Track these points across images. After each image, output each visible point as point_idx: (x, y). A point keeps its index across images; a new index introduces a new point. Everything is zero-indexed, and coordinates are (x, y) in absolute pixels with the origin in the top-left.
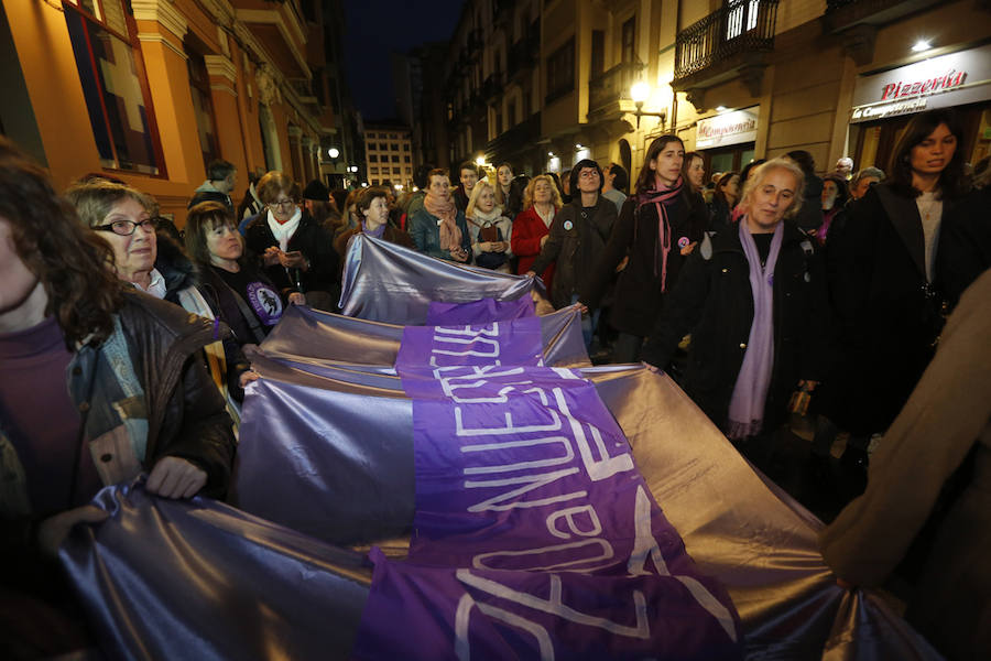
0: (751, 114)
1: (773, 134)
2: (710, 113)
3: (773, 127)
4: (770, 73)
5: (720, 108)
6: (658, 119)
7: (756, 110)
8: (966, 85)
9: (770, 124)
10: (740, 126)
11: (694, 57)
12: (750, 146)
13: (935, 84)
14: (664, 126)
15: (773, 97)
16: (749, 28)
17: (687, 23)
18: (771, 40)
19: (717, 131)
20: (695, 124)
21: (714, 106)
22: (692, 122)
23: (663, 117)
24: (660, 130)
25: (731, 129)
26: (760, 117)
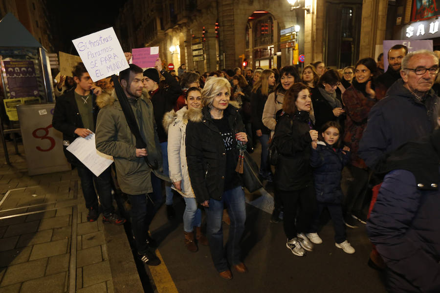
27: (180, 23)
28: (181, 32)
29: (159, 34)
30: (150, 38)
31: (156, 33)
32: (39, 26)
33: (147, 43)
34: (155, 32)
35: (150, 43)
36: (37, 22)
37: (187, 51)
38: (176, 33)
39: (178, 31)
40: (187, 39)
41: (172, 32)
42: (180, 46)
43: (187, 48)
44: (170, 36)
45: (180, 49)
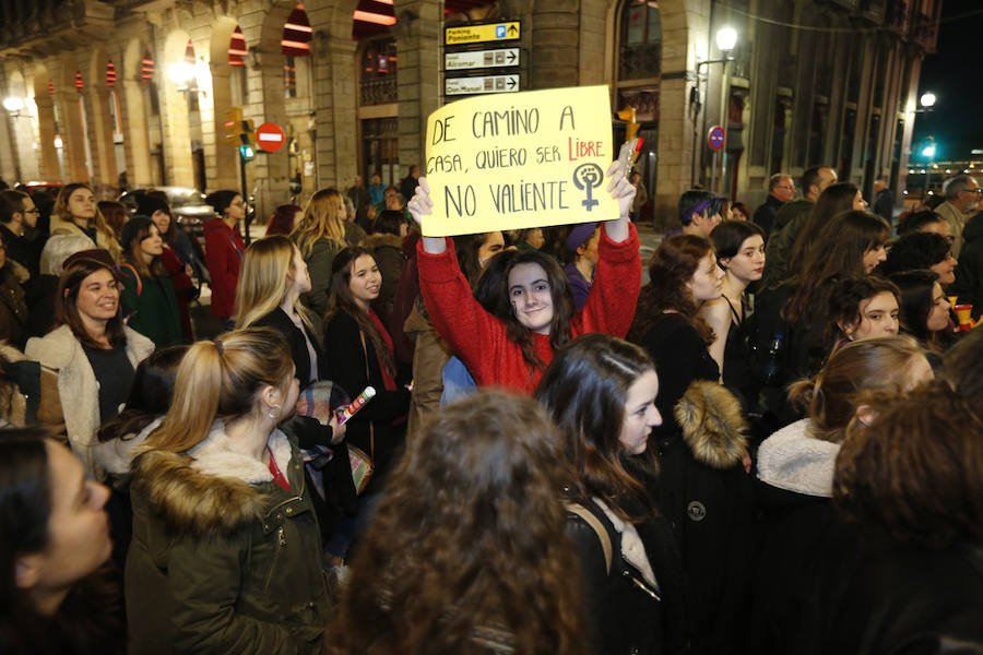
28: (225, 11)
29: (89, 13)
31: (80, 12)
33: (10, 46)
35: (27, 46)
37: (260, 86)
38: (190, 16)
39: (209, 10)
40: (261, 39)
41: (169, 10)
42: (210, 63)
43: (263, 75)
44: (152, 26)
45: (213, 75)
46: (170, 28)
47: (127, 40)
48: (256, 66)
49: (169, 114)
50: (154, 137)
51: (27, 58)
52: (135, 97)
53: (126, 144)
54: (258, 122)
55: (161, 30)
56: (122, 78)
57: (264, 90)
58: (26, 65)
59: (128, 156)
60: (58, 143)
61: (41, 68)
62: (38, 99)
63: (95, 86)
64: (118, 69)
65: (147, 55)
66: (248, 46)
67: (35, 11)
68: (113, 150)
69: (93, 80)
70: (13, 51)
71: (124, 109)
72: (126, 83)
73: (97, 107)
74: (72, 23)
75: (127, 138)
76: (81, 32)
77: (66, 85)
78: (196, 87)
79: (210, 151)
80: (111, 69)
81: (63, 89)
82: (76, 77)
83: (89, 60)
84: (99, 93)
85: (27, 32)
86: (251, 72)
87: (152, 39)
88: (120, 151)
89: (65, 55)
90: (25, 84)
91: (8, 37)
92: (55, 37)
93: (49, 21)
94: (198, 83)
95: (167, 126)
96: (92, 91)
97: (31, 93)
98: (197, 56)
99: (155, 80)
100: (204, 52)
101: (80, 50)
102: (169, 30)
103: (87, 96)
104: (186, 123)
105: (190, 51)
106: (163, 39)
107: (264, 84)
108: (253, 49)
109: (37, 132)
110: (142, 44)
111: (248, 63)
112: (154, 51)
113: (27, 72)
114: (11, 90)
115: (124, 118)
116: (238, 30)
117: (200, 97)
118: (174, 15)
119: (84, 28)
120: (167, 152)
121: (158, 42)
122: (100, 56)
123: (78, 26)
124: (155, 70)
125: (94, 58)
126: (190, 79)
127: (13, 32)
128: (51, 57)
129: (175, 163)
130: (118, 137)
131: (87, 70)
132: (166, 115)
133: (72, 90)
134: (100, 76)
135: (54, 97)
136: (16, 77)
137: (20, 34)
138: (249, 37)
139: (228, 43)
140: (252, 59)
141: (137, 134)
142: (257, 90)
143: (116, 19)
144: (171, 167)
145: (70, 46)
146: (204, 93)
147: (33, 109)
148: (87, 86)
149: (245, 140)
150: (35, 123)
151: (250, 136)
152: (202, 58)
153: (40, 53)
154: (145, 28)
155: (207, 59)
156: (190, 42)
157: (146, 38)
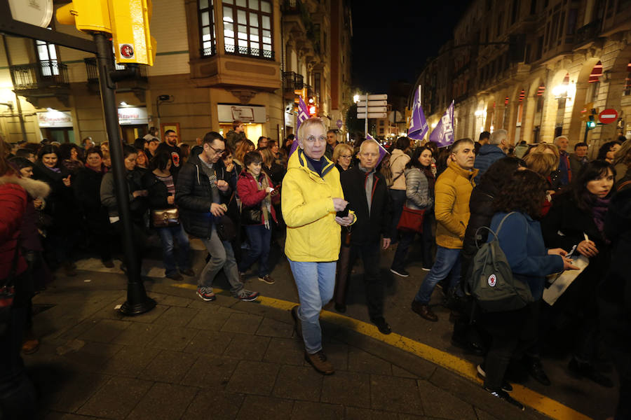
0: (68, 115)
1: (81, 124)
2: (43, 109)
3: (80, 122)
4: (71, 98)
5: (49, 109)
6: (7, 107)
7: (69, 113)
8: (140, 118)
9: (78, 120)
10: (63, 119)
11: (26, 80)
12: (71, 128)
13: (132, 116)
14: (12, 111)
15: (76, 109)
16: (55, 74)
17: (15, 63)
18: (68, 84)
19: (51, 119)
20: (35, 114)
21: (46, 107)
22: (33, 112)
23: (10, 106)
24: (10, 113)
25: (59, 120)
26: (72, 116)
27: (606, 35)
28: (593, 55)
29: (518, 71)
30: (495, 81)
31: (515, 71)
32: (345, 79)
33: (483, 89)
34: (511, 68)
35: (489, 89)
36: (343, 76)
37: (606, 90)
38: (571, 62)
39: (583, 56)
40: (614, 66)
41: (559, 61)
42: (577, 83)
43: (610, 85)
44: (548, 70)
45: (577, 89)
46: (557, 69)
47: (534, 79)
48: (607, 80)
49: (548, 110)
50: (537, 123)
51: (488, 94)
52: (531, 104)
53: (522, 127)
54: (601, 110)
55: (553, 72)
56: (527, 97)
57: (608, 93)
58: (486, 97)
59: (522, 132)
60: (492, 128)
61: (492, 97)
62: (488, 110)
63: (514, 102)
64: (526, 93)
65: (542, 84)
66: (603, 71)
67: (496, 74)
68: (515, 130)
69: (513, 99)
70: (484, 92)
71: (525, 111)
72: (528, 99)
73: (512, 111)
74: (510, 76)
75: (523, 123)
76: (513, 79)
77: (501, 103)
78: (566, 95)
79: (566, 127)
80: (523, 93)
81: (500, 105)
82: (506, 98)
83: (514, 90)
84: (515, 105)
85: (490, 83)
86: (602, 84)
87: (547, 77)
88: (518, 130)
89: (504, 91)
90: (484, 105)
91: (483, 86)
92: (501, 84)
93: (501, 77)
94: (568, 94)
95: (545, 116)
96: (512, 104)
97: (486, 108)
98: (570, 81)
99: (544, 95)
100: (574, 78)
101: (511, 88)
102: (557, 71)
103: (509, 106)
104: (555, 114)
105: (567, 79)
106: (553, 75)
107: (609, 90)
108: (607, 72)
109: (484, 124)
110: (541, 80)
111: (601, 79)
112: (547, 82)
113: (486, 99)
114: (479, 108)
115: (524, 115)
116: (599, 63)
117: (567, 100)
118: (562, 63)
119: (516, 78)
120: (542, 128)
121: (549, 78)
122: (519, 89)
123: (513, 76)
124: (545, 91)
125: (516, 90)
126: (564, 92)
127: (485, 85)
128: (497, 92)
129: (546, 133)
130: (519, 124)
131: (511, 96)
132: (546, 111)
133: (503, 105)
134: (517, 97)
135: (495, 108)
136: (481, 102)
137: (487, 85)
138: (604, 67)
139: (591, 71)
140: (605, 77)
141: (528, 122)
142: (604, 93)
143: (531, 70)
144: (543, 135)
145: (507, 86)
146: (570, 99)
147: (485, 114)
148: (510, 102)
149: (591, 119)
150: (485, 120)
151: (595, 116)
152: (573, 81)
153: (493, 91)
154: (544, 72)
155: (576, 81)
156: (568, 74)
157: (544, 77)
